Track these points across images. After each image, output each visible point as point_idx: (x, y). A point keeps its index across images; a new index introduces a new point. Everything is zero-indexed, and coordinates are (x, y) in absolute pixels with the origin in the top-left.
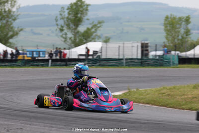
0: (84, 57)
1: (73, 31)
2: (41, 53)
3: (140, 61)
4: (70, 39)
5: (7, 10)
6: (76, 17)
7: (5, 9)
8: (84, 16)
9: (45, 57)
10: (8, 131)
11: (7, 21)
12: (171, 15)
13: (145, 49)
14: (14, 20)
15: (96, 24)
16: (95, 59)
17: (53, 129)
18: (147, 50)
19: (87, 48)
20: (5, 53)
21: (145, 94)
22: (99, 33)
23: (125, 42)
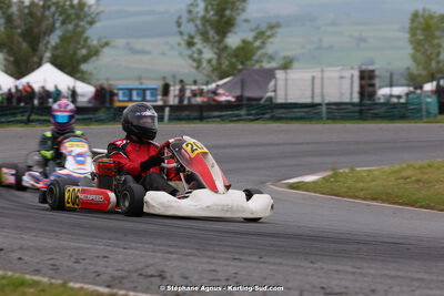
1: (216, 45)
2: (148, 93)
3: (357, 108)
4: (209, 61)
5: (76, 2)
6: (222, 16)
8: (238, 14)
9: (156, 101)
10: (77, 262)
11: (77, 26)
12: (424, 10)
13: (366, 82)
14: (91, 23)
15: (264, 29)
16: (264, 106)
17: (174, 256)
18: (373, 85)
21: (368, 179)
22: (270, 48)
23: (325, 69)
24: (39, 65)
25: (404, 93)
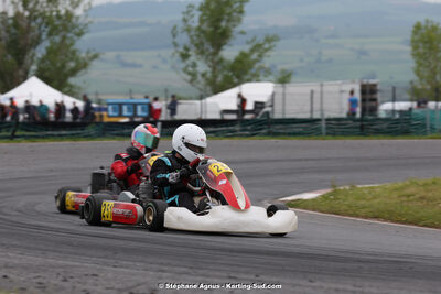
0: (233, 117)
1: (210, 57)
2: (139, 107)
3: (358, 124)
4: (203, 75)
5: (63, 12)
6: (217, 28)
7: (58, 11)
8: (234, 26)
10: (65, 280)
11: (64, 38)
12: (427, 21)
13: (368, 96)
14: (80, 34)
15: (262, 42)
16: (260, 121)
17: (165, 275)
18: (375, 100)
19: (240, 96)
20: (60, 108)
21: (370, 197)
22: (267, 62)
23: (325, 83)
24: (25, 78)
25: (407, 109)
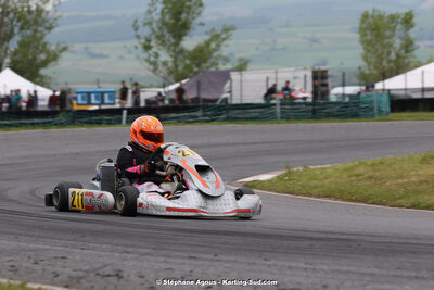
1: (172, 48)
2: (106, 96)
3: (311, 108)
4: (165, 63)
5: (34, 8)
6: (178, 20)
7: (29, 7)
8: (194, 18)
9: (113, 104)
10: (36, 263)
11: (35, 31)
12: (374, 10)
14: (50, 29)
15: (219, 32)
16: (219, 107)
18: (326, 85)
21: (322, 177)
22: (225, 51)
23: (279, 70)
25: (356, 93)
